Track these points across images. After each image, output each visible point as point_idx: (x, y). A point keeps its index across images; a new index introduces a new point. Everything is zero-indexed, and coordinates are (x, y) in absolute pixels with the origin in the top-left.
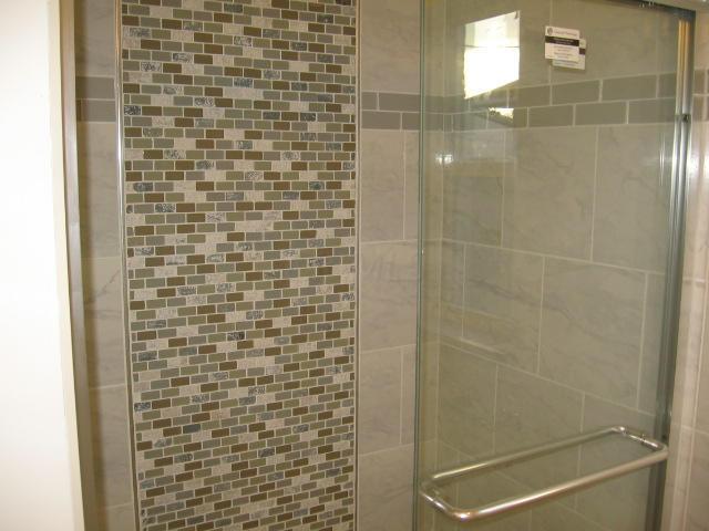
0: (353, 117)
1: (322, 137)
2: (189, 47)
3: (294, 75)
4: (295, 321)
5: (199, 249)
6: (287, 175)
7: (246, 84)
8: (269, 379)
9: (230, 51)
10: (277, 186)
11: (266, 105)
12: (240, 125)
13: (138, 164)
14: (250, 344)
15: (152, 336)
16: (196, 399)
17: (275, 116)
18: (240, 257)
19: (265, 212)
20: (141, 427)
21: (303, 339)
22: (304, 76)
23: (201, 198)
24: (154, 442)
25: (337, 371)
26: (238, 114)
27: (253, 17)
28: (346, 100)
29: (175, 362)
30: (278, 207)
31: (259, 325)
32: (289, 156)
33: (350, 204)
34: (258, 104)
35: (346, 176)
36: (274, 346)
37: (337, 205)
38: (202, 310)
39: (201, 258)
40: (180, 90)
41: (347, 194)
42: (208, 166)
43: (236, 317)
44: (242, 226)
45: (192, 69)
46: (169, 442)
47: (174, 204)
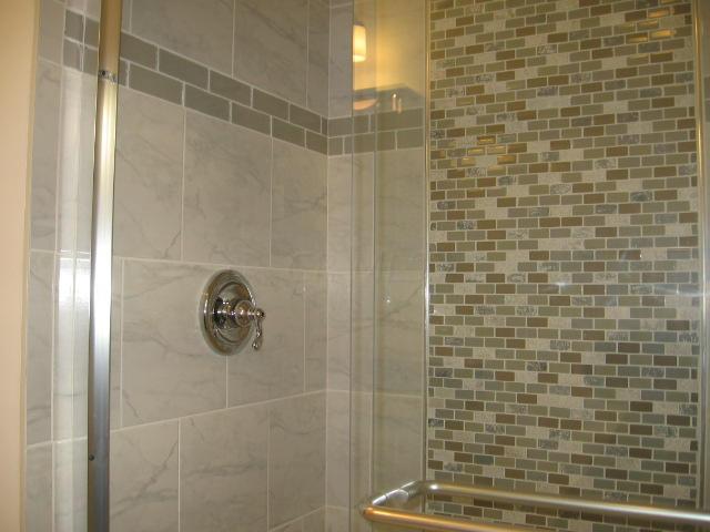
0: (692, 109)
1: (646, 138)
2: (490, 68)
3: (608, 74)
4: (610, 359)
5: (499, 268)
6: (600, 186)
7: (552, 92)
8: (576, 425)
9: (532, 63)
10: (588, 199)
11: (575, 111)
12: (544, 136)
13: (442, 184)
14: (554, 379)
15: (448, 352)
16: (490, 429)
17: (587, 121)
18: (544, 278)
19: (573, 229)
20: (433, 444)
21: (623, 383)
22: (621, 73)
23: (502, 214)
24: (445, 463)
25: (670, 433)
26: (543, 125)
27: (558, 23)
28: (682, 91)
29: (470, 384)
30: (590, 222)
31: (565, 357)
32: (603, 164)
33: (690, 218)
34: (565, 112)
35: (684, 183)
36: (583, 386)
37: (672, 219)
38: (500, 332)
39: (501, 277)
40: (483, 109)
41: (686, 205)
42: (509, 181)
43: (537, 344)
44: (545, 244)
45: (495, 87)
46: (460, 468)
47: (474, 221)
